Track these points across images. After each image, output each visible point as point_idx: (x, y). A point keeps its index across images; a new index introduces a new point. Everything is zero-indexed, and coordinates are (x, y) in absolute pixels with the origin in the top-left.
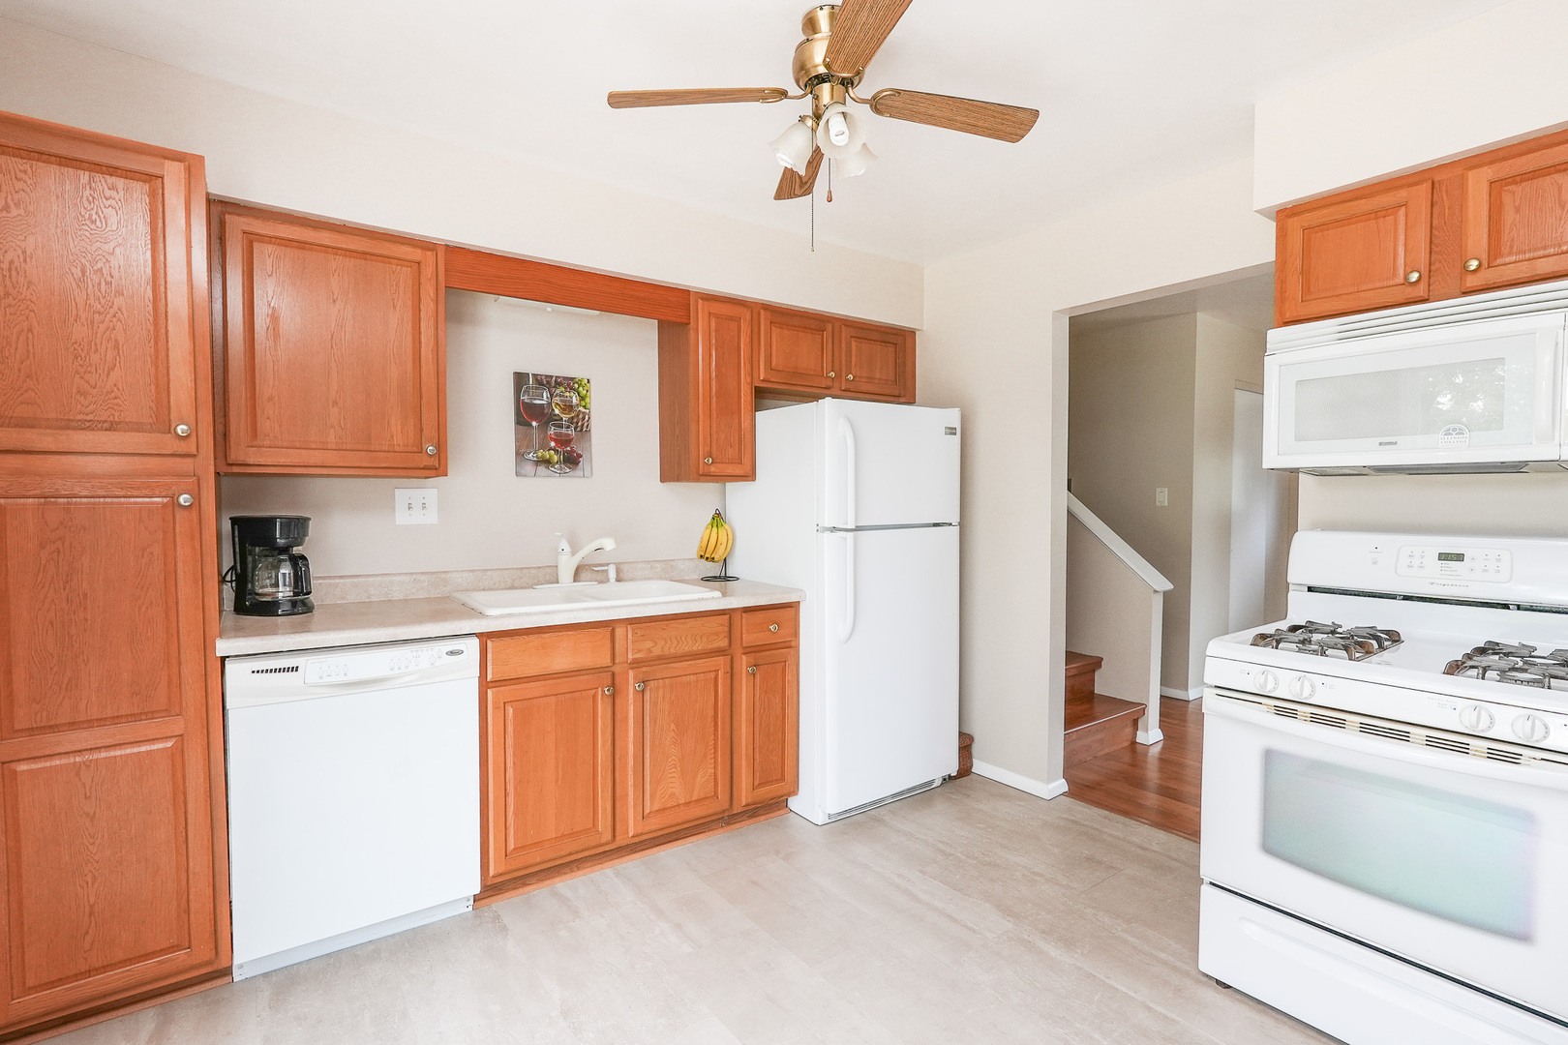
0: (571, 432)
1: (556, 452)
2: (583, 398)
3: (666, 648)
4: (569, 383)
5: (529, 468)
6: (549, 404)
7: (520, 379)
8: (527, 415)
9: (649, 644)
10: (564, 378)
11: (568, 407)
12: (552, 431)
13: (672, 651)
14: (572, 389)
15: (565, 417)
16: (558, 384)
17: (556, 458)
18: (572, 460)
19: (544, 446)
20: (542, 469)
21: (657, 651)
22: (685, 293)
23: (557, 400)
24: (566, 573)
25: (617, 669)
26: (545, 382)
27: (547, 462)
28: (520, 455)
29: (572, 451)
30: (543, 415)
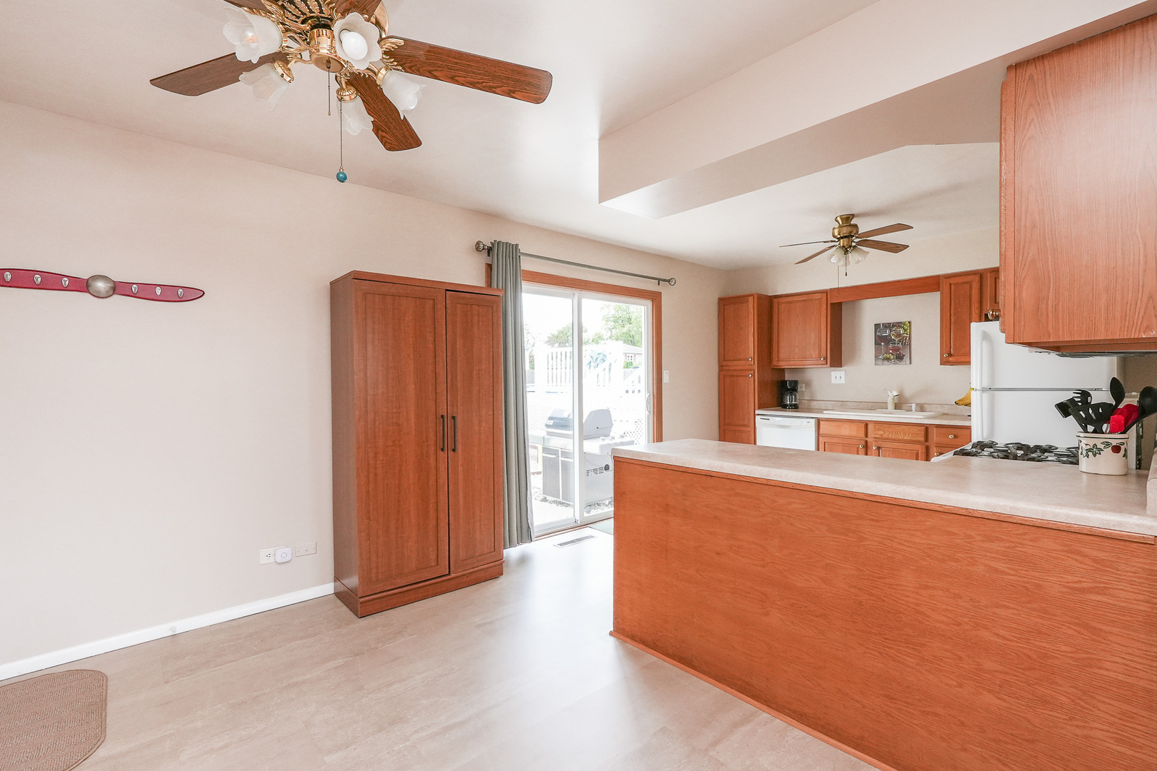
0: (900, 345)
1: (892, 354)
2: (905, 330)
3: (890, 436)
4: (899, 325)
5: (880, 362)
6: (890, 335)
7: (877, 326)
8: (879, 340)
9: (881, 432)
10: (897, 323)
11: (899, 335)
12: (891, 346)
13: (893, 437)
14: (900, 327)
15: (897, 340)
16: (894, 326)
17: (892, 357)
18: (900, 358)
19: (887, 352)
20: (885, 362)
21: (885, 436)
22: (938, 277)
23: (893, 333)
24: (891, 406)
25: (869, 440)
26: (888, 326)
27: (888, 359)
28: (876, 357)
29: (900, 353)
30: (887, 340)
